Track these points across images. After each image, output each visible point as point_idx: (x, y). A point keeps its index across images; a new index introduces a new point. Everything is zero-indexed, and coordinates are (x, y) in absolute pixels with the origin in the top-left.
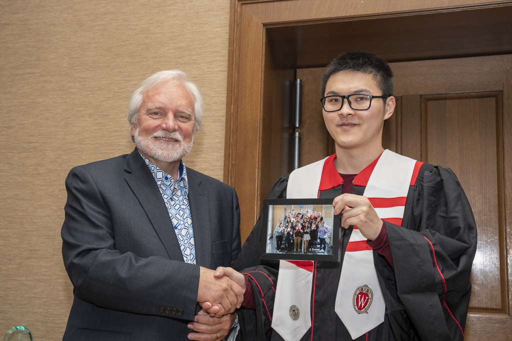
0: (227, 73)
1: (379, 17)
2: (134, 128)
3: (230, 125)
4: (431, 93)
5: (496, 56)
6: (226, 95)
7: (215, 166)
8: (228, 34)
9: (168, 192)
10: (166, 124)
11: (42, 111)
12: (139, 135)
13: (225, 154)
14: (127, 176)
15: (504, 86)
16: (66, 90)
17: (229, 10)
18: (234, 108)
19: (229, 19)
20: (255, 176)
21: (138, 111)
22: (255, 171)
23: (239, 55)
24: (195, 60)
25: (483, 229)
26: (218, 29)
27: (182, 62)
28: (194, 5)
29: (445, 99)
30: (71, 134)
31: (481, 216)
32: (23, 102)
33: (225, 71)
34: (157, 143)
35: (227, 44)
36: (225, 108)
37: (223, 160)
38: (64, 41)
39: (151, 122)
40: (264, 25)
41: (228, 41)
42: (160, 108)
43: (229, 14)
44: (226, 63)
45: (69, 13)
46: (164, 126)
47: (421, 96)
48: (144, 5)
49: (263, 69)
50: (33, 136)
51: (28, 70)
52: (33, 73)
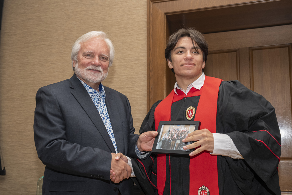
0: (146, 40)
1: (226, 7)
2: (74, 63)
3: (149, 67)
4: (254, 46)
5: (288, 26)
6: (146, 52)
7: (142, 89)
8: (146, 19)
9: (96, 100)
10: (94, 62)
11: (50, 64)
12: (79, 67)
13: (147, 83)
14: (72, 91)
16: (63, 52)
17: (146, 6)
18: (151, 59)
19: (146, 11)
20: (163, 94)
21: (77, 53)
22: (163, 91)
23: (153, 30)
24: (129, 34)
25: (283, 117)
26: (141, 17)
27: (123, 35)
28: (128, 5)
29: (262, 49)
30: (66, 75)
31: (282, 110)
32: (41, 60)
34: (89, 71)
35: (146, 25)
36: (146, 58)
37: (146, 86)
38: (60, 26)
39: (85, 60)
40: (165, 14)
41: (146, 23)
42: (91, 53)
43: (146, 9)
44: (146, 35)
45: (62, 12)
46: (93, 63)
47: (249, 48)
48: (102, 5)
49: (166, 37)
50: (46, 77)
51: (42, 43)
52: (45, 44)
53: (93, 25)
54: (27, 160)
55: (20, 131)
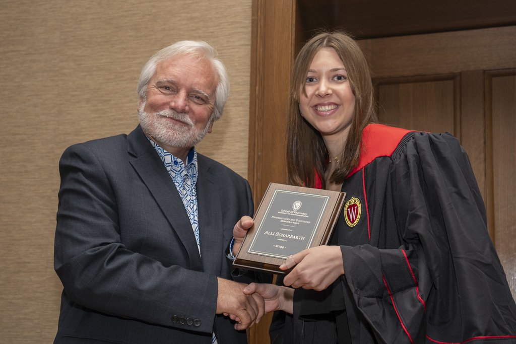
0: (250, 47)
3: (255, 109)
6: (249, 74)
10: (175, 102)
13: (249, 144)
14: (133, 160)
16: (58, 70)
18: (259, 90)
21: (148, 82)
23: (265, 26)
32: (7, 86)
33: (248, 45)
35: (250, 13)
36: (249, 89)
37: (247, 151)
38: (53, 11)
41: (251, 9)
44: (249, 36)
46: (173, 104)
47: (484, 71)
49: (294, 42)
50: (19, 126)
51: (11, 48)
52: (18, 51)
53: (130, 11)
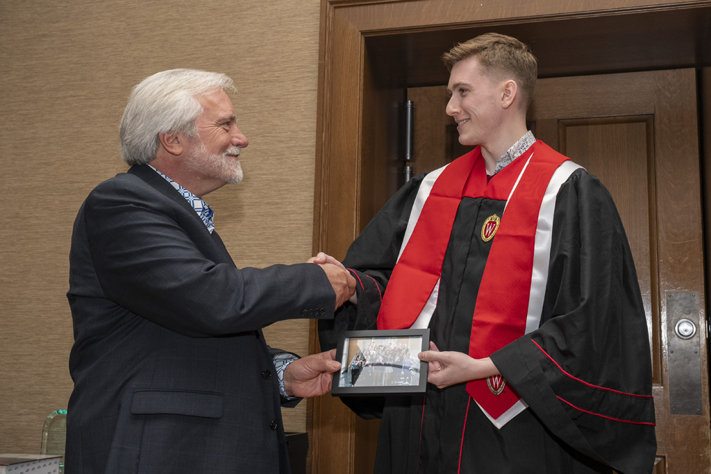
0: (316, 92)
3: (322, 157)
4: (571, 117)
5: (646, 73)
6: (315, 120)
7: (303, 208)
8: (318, 45)
11: (88, 142)
13: (315, 194)
15: (655, 109)
17: (319, 15)
18: (326, 136)
19: (319, 25)
20: (353, 220)
22: (353, 214)
23: (332, 71)
24: (277, 77)
26: (306, 39)
27: (262, 79)
28: (276, 9)
29: (587, 124)
32: (65, 132)
33: (314, 90)
35: (317, 57)
36: (315, 136)
37: (314, 202)
38: (115, 55)
40: (362, 33)
41: (318, 53)
43: (320, 20)
44: (316, 81)
45: (121, 21)
47: (559, 120)
48: (214, 9)
49: (362, 88)
50: (77, 174)
51: (71, 92)
52: (78, 96)
54: (21, 371)
55: (8, 302)
